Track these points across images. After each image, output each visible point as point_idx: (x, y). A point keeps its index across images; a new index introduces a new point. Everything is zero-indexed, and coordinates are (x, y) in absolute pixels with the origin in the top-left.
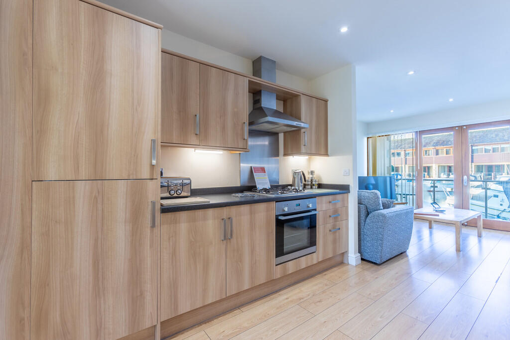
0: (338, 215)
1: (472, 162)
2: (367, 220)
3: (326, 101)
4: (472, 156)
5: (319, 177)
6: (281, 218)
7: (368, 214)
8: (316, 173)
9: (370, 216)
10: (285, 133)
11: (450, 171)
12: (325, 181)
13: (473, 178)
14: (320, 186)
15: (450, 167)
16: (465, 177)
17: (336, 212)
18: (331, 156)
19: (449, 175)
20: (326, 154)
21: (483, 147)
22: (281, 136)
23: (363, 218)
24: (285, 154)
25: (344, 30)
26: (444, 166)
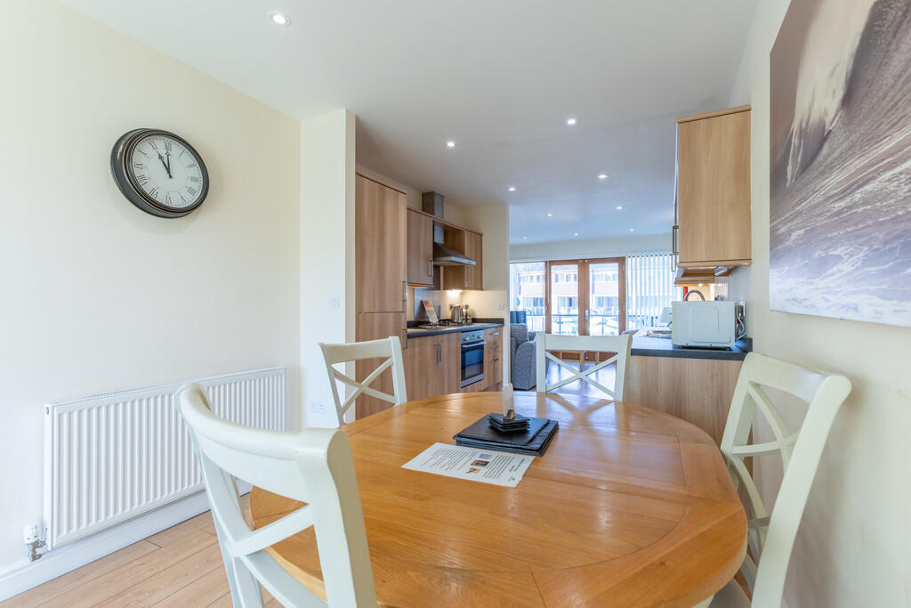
0: (496, 346)
1: (593, 293)
2: (518, 351)
3: (481, 235)
4: (593, 284)
5: (474, 313)
6: (464, 346)
7: (517, 346)
8: (470, 307)
9: (520, 347)
10: (445, 268)
11: (570, 304)
12: (479, 316)
13: (594, 314)
14: (475, 320)
15: (570, 299)
16: (587, 311)
17: (495, 343)
18: (486, 290)
19: (569, 310)
20: (481, 289)
21: (604, 273)
22: (442, 268)
23: (514, 350)
24: (445, 289)
25: (512, 189)
26: (564, 298)
